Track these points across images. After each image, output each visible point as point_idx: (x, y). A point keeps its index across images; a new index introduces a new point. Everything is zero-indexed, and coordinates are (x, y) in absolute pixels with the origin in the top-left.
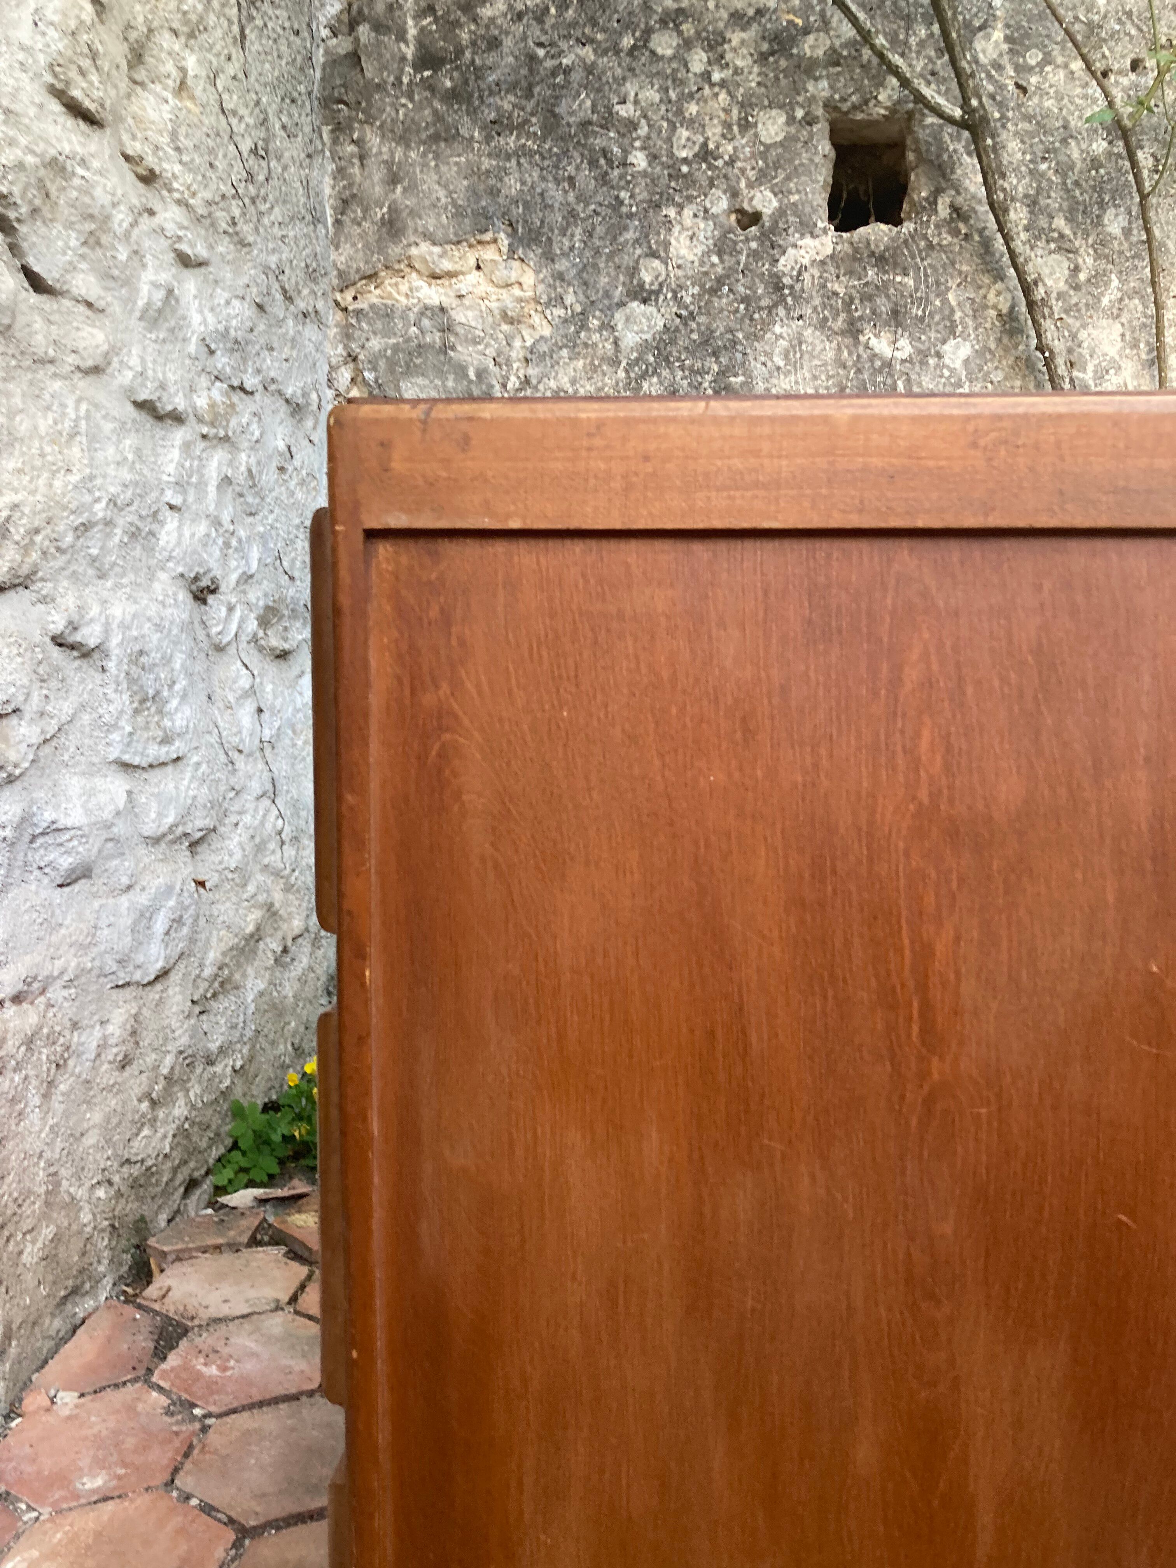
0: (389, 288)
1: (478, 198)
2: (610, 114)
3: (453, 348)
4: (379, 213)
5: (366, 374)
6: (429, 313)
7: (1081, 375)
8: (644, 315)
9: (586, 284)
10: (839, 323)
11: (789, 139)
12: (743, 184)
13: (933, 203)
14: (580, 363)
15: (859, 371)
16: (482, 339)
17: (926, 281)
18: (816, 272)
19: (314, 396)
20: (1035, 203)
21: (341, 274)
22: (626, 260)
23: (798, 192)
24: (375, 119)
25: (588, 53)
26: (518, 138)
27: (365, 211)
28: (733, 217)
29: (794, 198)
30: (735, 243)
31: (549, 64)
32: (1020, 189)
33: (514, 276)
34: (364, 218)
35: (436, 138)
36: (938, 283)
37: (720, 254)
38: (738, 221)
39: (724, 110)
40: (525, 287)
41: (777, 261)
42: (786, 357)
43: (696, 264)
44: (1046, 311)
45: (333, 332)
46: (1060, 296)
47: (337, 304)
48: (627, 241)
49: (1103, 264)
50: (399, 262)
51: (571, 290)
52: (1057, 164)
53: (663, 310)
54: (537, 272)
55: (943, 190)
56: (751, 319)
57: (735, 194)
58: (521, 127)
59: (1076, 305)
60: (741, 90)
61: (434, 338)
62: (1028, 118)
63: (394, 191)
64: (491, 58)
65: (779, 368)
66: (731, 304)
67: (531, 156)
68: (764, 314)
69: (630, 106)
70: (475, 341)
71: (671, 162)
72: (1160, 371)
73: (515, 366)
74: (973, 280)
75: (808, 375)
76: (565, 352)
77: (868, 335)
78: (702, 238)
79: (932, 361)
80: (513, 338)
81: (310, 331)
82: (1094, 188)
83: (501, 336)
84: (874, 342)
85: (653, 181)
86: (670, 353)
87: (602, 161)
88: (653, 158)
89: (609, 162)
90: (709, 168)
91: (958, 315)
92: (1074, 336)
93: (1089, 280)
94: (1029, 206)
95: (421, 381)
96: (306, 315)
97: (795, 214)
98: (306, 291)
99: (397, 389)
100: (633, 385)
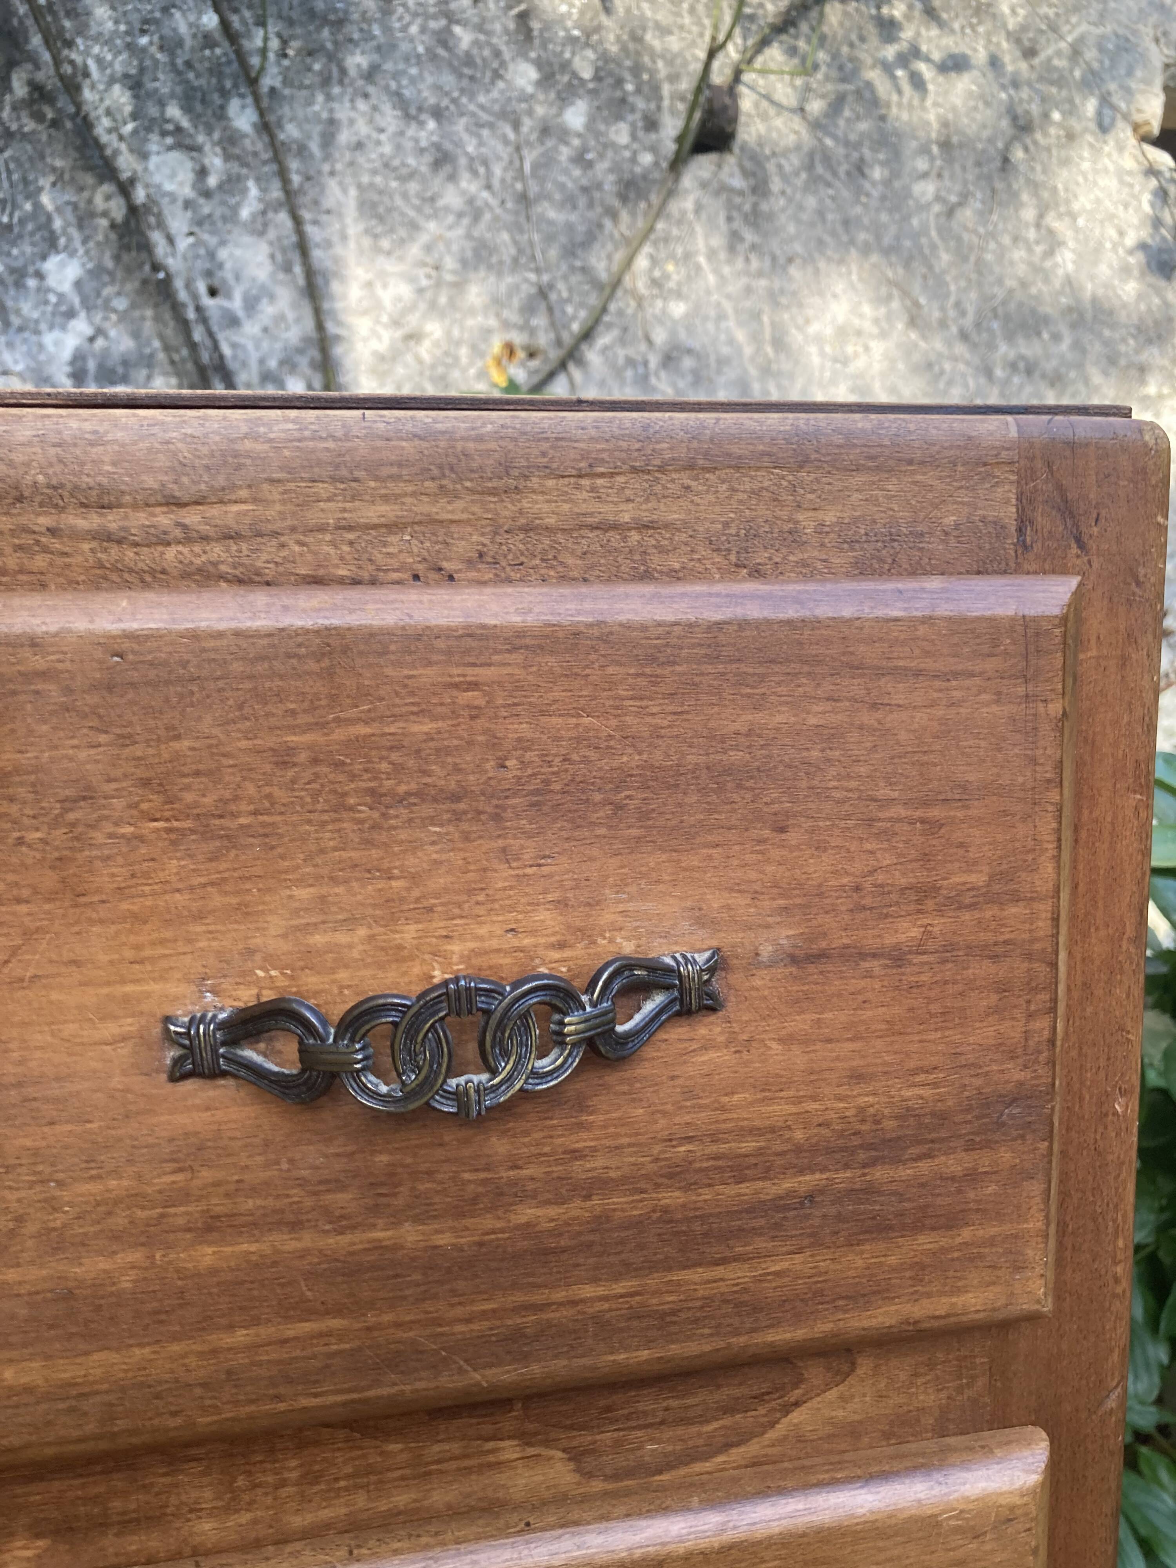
7: (228, 305)
17: (9, 177)
20: (139, 85)
32: (116, 66)
36: (25, 181)
46: (188, 204)
49: (235, 168)
52: (162, 38)
55: (16, 62)
59: (210, 216)
72: (316, 301)
74: (72, 179)
79: (32, 283)
82: (210, 71)
91: (58, 224)
92: (212, 255)
93: (220, 187)
94: (131, 88)
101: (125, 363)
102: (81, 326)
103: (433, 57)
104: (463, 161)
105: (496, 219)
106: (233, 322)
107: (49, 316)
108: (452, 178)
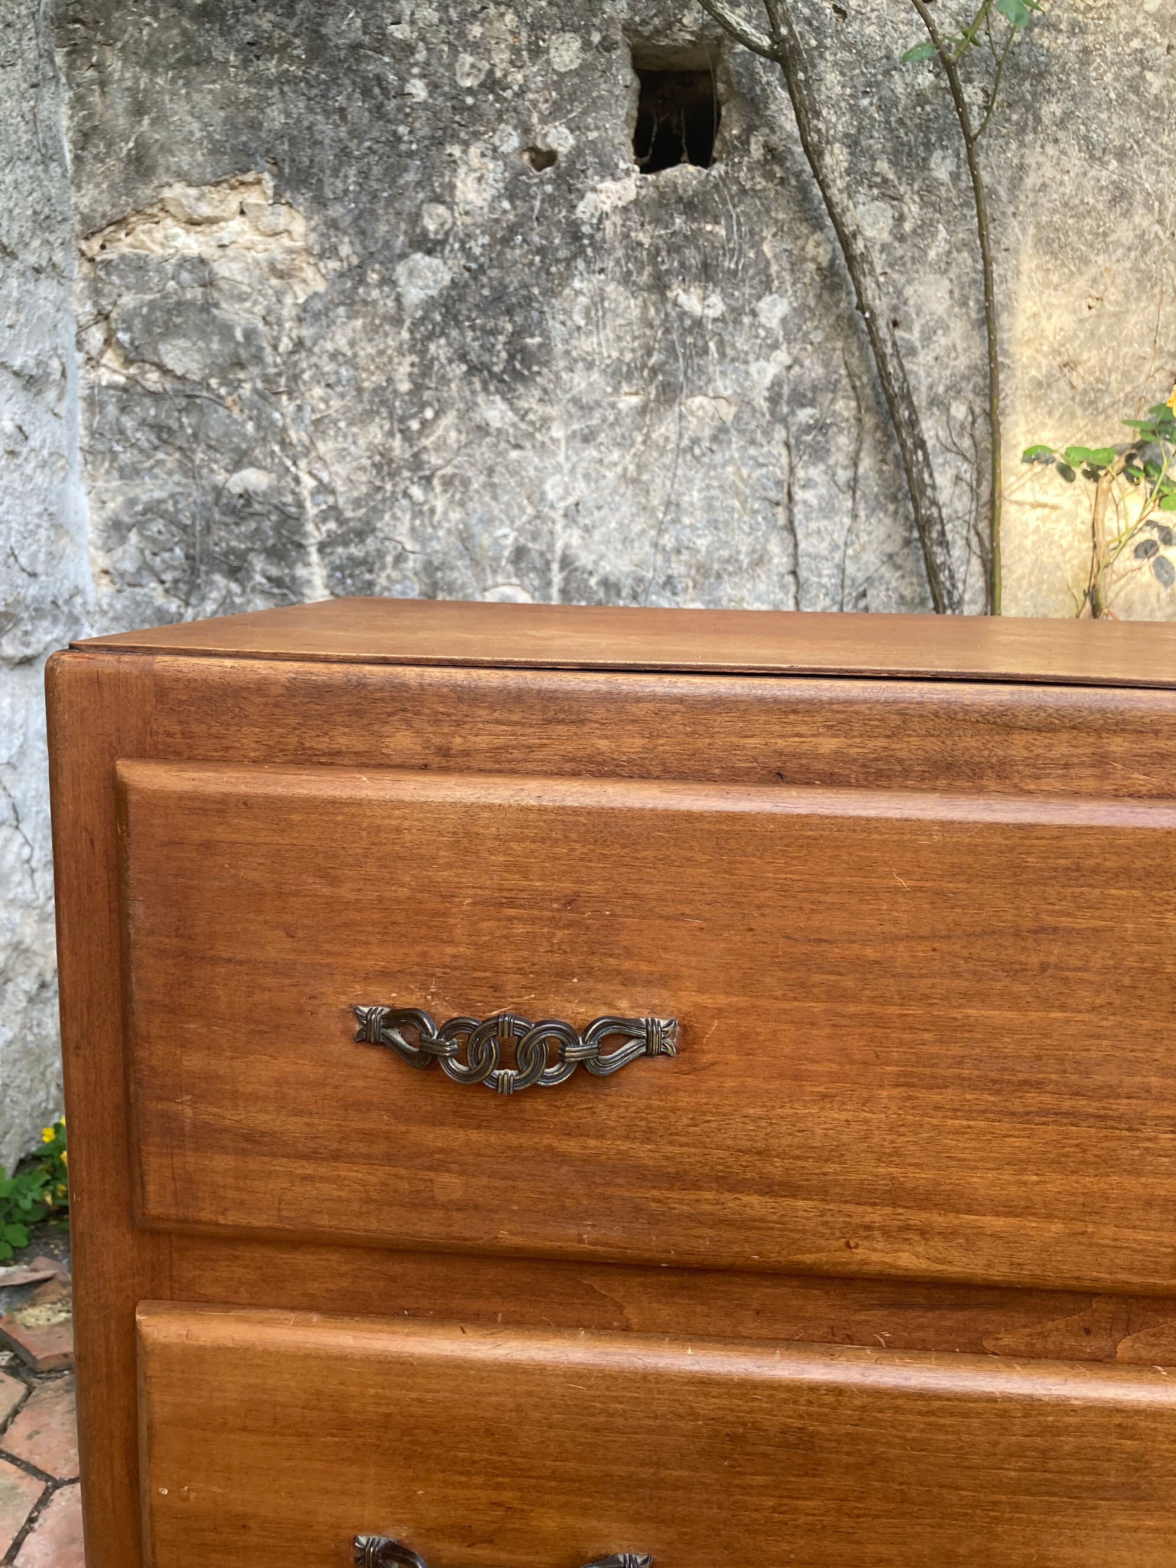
0: (142, 237)
1: (238, 131)
2: (384, 35)
3: (216, 305)
4: (125, 147)
5: (120, 335)
6: (188, 265)
7: (906, 335)
8: (429, 267)
9: (363, 232)
10: (645, 278)
11: (586, 67)
12: (535, 119)
13: (745, 142)
14: (359, 323)
15: (667, 331)
16: (249, 295)
17: (739, 230)
18: (617, 219)
19: (55, 364)
20: (856, 143)
21: (85, 220)
22: (408, 206)
23: (597, 128)
24: (117, 40)
26: (280, 61)
27: (109, 145)
28: (526, 157)
29: (593, 135)
30: (529, 186)
32: (840, 128)
33: (282, 223)
34: (108, 154)
35: (185, 62)
36: (752, 232)
37: (511, 198)
38: (533, 161)
39: (512, 32)
40: (295, 235)
41: (574, 207)
42: (587, 316)
43: (486, 210)
44: (866, 267)
45: (79, 286)
46: (884, 248)
47: (83, 254)
48: (407, 184)
49: (929, 213)
50: (152, 205)
51: (346, 239)
52: (880, 99)
53: (450, 262)
54: (308, 219)
55: (756, 128)
56: (548, 273)
57: (526, 130)
58: (282, 50)
59: (902, 258)
60: (531, 10)
61: (195, 294)
62: (848, 46)
63: (140, 122)
65: (579, 328)
66: (525, 255)
67: (296, 84)
68: (562, 267)
69: (405, 27)
70: (241, 298)
71: (454, 92)
72: (990, 332)
73: (288, 325)
74: (790, 229)
75: (611, 336)
76: (341, 310)
77: (676, 292)
78: (491, 181)
79: (746, 320)
80: (284, 293)
81: (47, 289)
82: (919, 127)
83: (270, 292)
84: (683, 298)
85: (435, 113)
86: (459, 311)
87: (377, 91)
88: (434, 87)
90: (497, 100)
91: (774, 269)
92: (899, 293)
93: (914, 231)
94: (849, 147)
95: (182, 343)
96: (38, 270)
97: (594, 153)
98: (36, 243)
99: (156, 352)
100: (419, 347)
101: (814, 388)
102: (782, 356)
103: (1123, 101)
104: (1139, 197)
105: (1164, 251)
106: (912, 351)
107: (757, 348)
108: (1126, 214)
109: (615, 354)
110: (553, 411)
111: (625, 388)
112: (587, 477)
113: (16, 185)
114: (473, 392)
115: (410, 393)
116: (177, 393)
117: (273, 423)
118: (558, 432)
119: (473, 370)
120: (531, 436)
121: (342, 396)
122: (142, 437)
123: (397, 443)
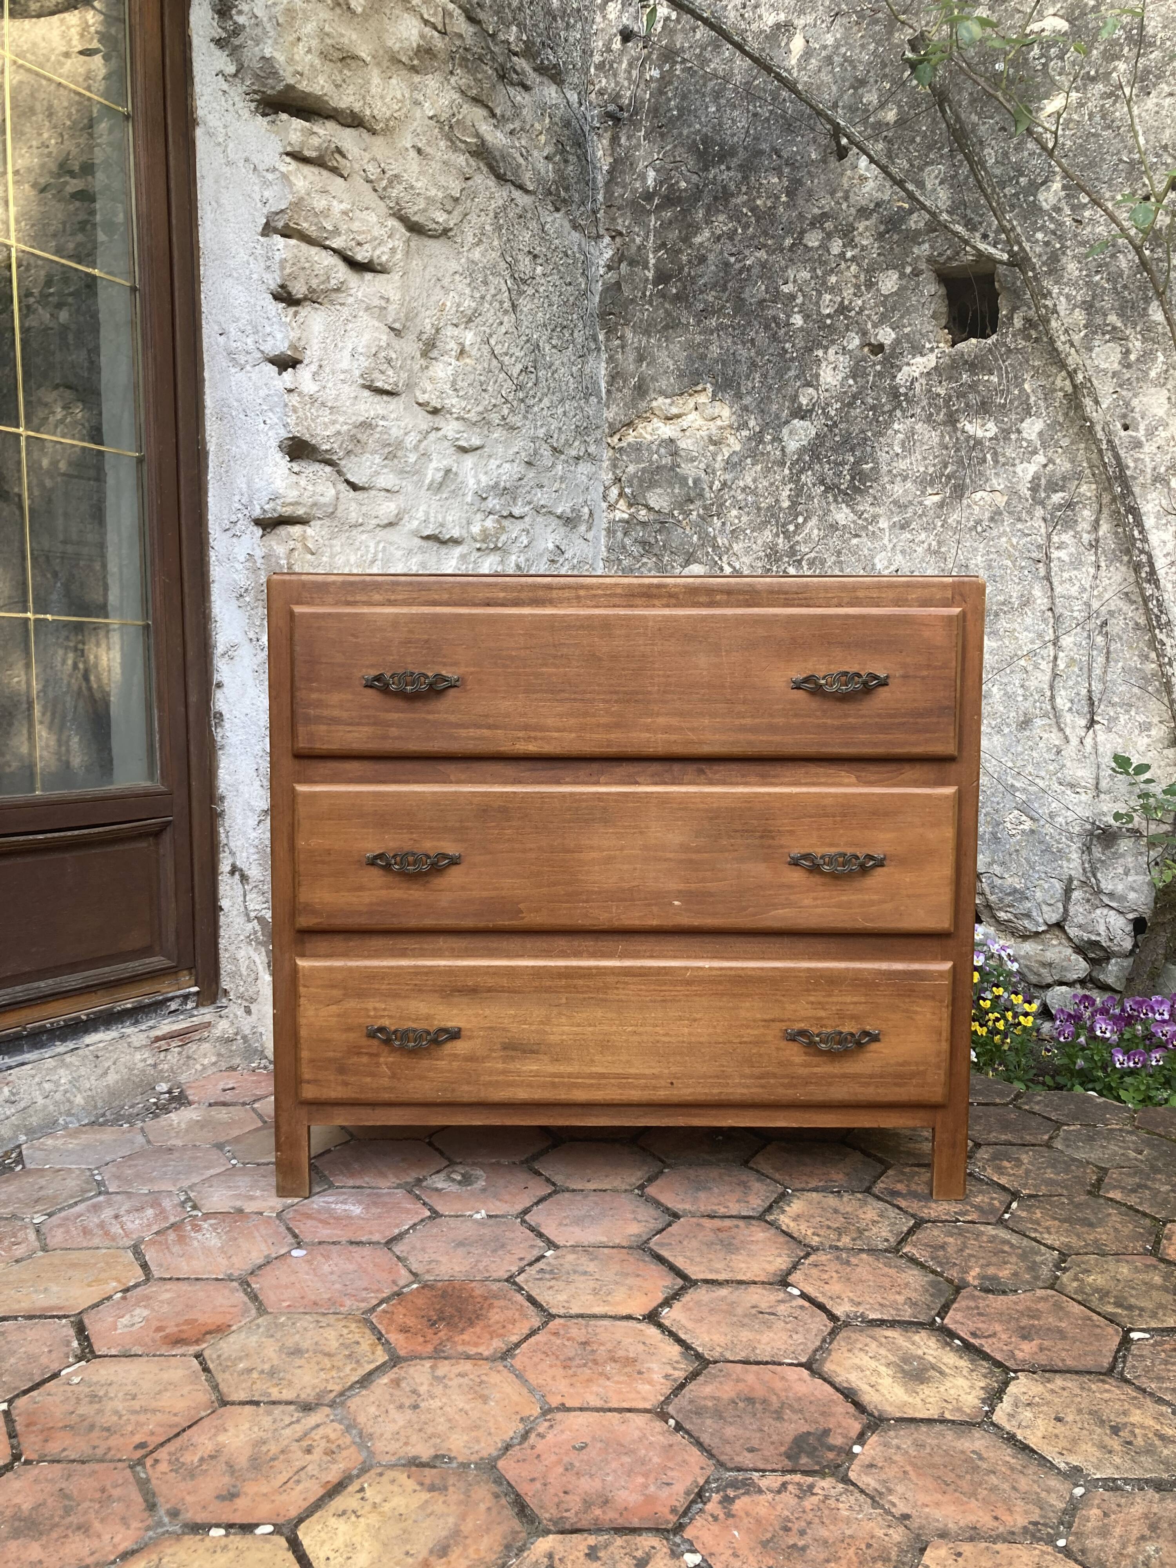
0: (641, 431)
1: (694, 362)
2: (778, 292)
3: (679, 466)
4: (633, 381)
5: (626, 490)
6: (664, 444)
7: (1134, 434)
8: (802, 428)
9: (763, 411)
10: (942, 417)
11: (902, 289)
12: (869, 326)
13: (1010, 318)
14: (759, 467)
15: (958, 450)
16: (697, 458)
17: (1007, 377)
18: (924, 381)
19: (586, 510)
20: (1091, 306)
21: (611, 425)
22: (790, 391)
23: (911, 325)
24: (631, 321)
25: (762, 254)
26: (718, 318)
27: (625, 382)
28: (866, 349)
29: (907, 330)
30: (866, 368)
31: (738, 266)
33: (717, 412)
34: (624, 387)
35: (666, 327)
37: (854, 377)
38: (869, 352)
39: (855, 276)
40: (724, 418)
41: (895, 377)
42: (903, 446)
43: (838, 387)
45: (606, 464)
46: (1115, 374)
47: (608, 445)
48: (790, 378)
49: (1150, 346)
50: (646, 412)
51: (753, 417)
52: (1109, 274)
53: (815, 423)
54: (731, 407)
55: (1018, 308)
56: (878, 422)
57: (864, 333)
58: (719, 311)
59: (1129, 379)
60: (867, 261)
61: (667, 461)
62: (1083, 244)
63: (641, 366)
64: (701, 269)
65: (898, 455)
66: (863, 412)
67: (727, 329)
68: (886, 416)
69: (791, 285)
70: (693, 460)
71: (819, 318)
73: (718, 473)
74: (1044, 372)
75: (919, 457)
76: (749, 461)
77: (964, 423)
78: (841, 368)
79: (1013, 436)
80: (717, 454)
81: (584, 468)
82: (1139, 288)
83: (709, 454)
84: (969, 428)
85: (807, 333)
86: (820, 452)
87: (773, 325)
88: (807, 317)
89: (778, 325)
90: (845, 319)
91: (1032, 399)
92: (1127, 404)
93: (1138, 360)
94: (1086, 309)
95: (659, 491)
96: (578, 458)
97: (908, 342)
98: (577, 443)
99: (644, 497)
100: (795, 478)
101: (1064, 478)
102: (1041, 459)
106: (1137, 445)
107: (1021, 455)
109: (922, 469)
110: (880, 510)
111: (929, 491)
112: (903, 552)
113: (565, 413)
114: (828, 503)
115: (789, 508)
116: (655, 521)
117: (707, 534)
118: (883, 524)
119: (828, 489)
120: (866, 528)
121: (748, 514)
122: (636, 550)
123: (780, 540)
